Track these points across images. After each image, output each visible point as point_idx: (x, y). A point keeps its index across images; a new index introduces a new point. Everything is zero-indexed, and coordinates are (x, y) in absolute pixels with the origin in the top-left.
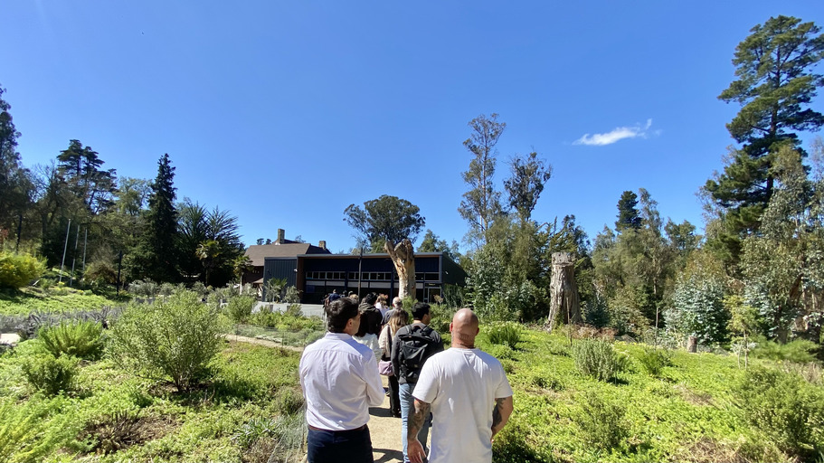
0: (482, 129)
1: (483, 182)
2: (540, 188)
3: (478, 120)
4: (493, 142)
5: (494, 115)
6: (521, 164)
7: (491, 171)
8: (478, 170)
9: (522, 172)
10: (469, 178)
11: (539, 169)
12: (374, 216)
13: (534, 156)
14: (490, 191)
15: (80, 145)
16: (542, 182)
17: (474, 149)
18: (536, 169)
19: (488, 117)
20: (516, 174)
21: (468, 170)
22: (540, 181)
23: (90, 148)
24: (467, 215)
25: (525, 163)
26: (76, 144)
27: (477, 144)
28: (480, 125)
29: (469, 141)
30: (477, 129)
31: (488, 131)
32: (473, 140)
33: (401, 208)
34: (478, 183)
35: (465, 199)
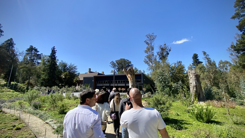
0: (149, 37)
1: (151, 53)
2: (168, 54)
3: (148, 35)
4: (153, 41)
5: (153, 33)
6: (162, 47)
7: (153, 49)
8: (149, 49)
9: (162, 49)
10: (146, 52)
11: (167, 48)
12: (118, 64)
13: (165, 45)
14: (153, 55)
15: (33, 47)
16: (169, 52)
17: (147, 43)
18: (166, 48)
19: (151, 34)
20: (160, 50)
21: (146, 49)
22: (168, 52)
23: (35, 48)
24: (146, 62)
25: (163, 46)
26: (32, 46)
27: (148, 42)
28: (149, 36)
29: (146, 41)
30: (148, 37)
31: (151, 38)
32: (147, 41)
33: (126, 62)
34: (149, 53)
35: (146, 58)
